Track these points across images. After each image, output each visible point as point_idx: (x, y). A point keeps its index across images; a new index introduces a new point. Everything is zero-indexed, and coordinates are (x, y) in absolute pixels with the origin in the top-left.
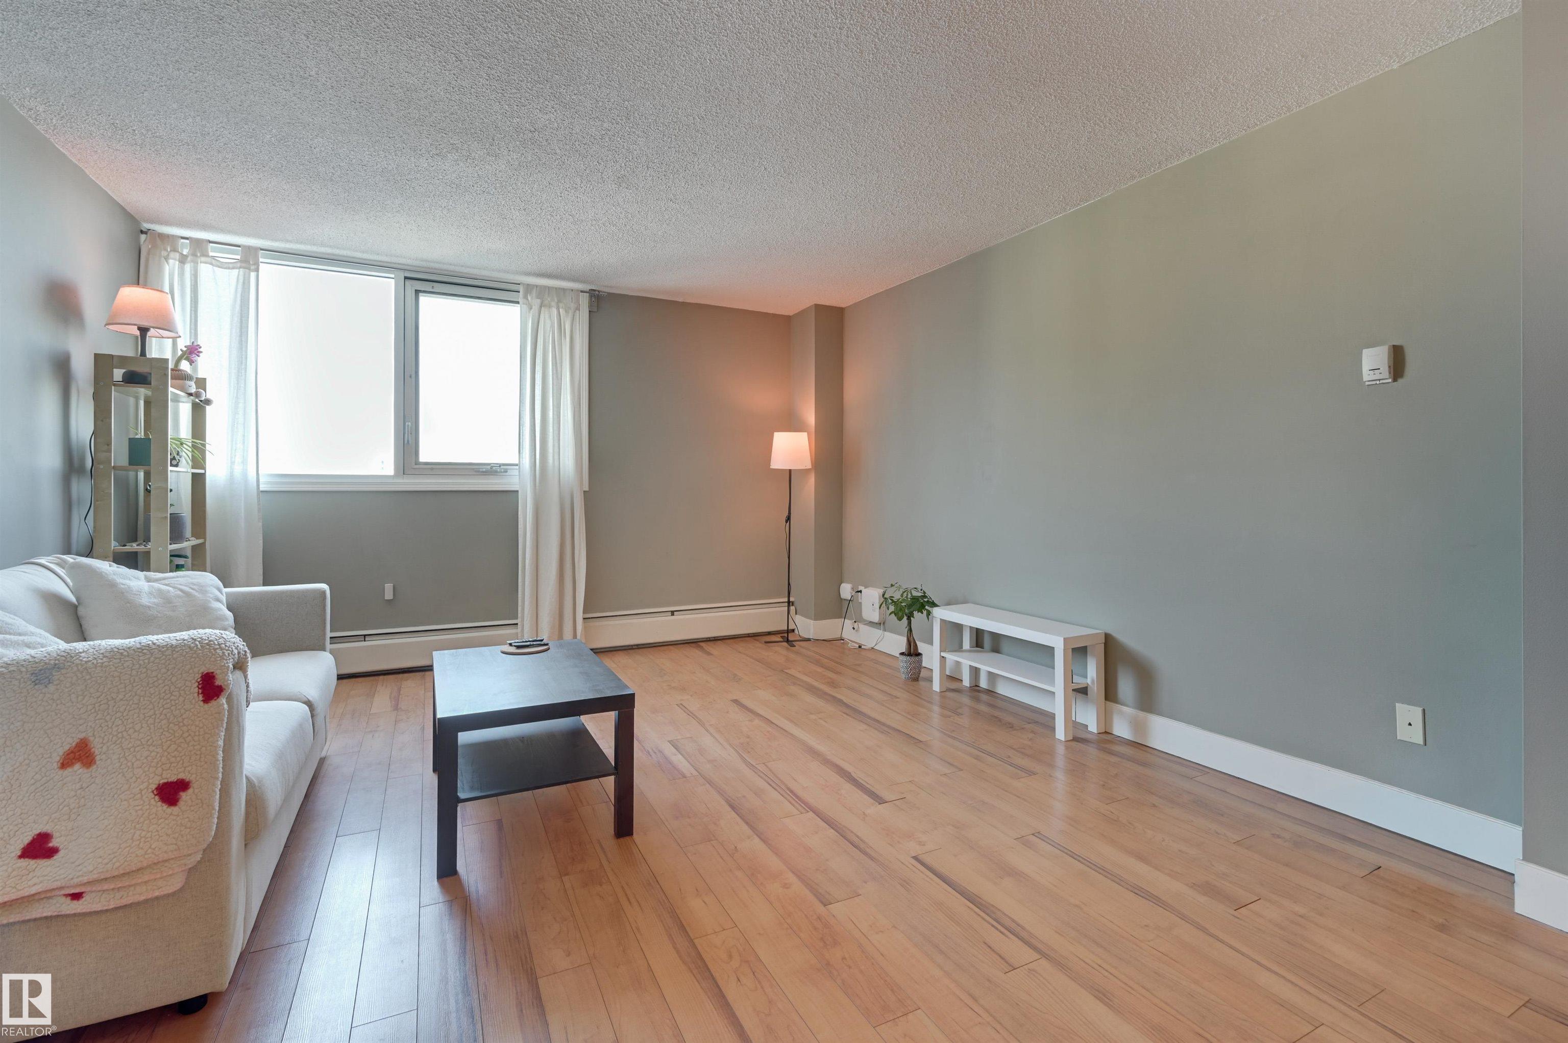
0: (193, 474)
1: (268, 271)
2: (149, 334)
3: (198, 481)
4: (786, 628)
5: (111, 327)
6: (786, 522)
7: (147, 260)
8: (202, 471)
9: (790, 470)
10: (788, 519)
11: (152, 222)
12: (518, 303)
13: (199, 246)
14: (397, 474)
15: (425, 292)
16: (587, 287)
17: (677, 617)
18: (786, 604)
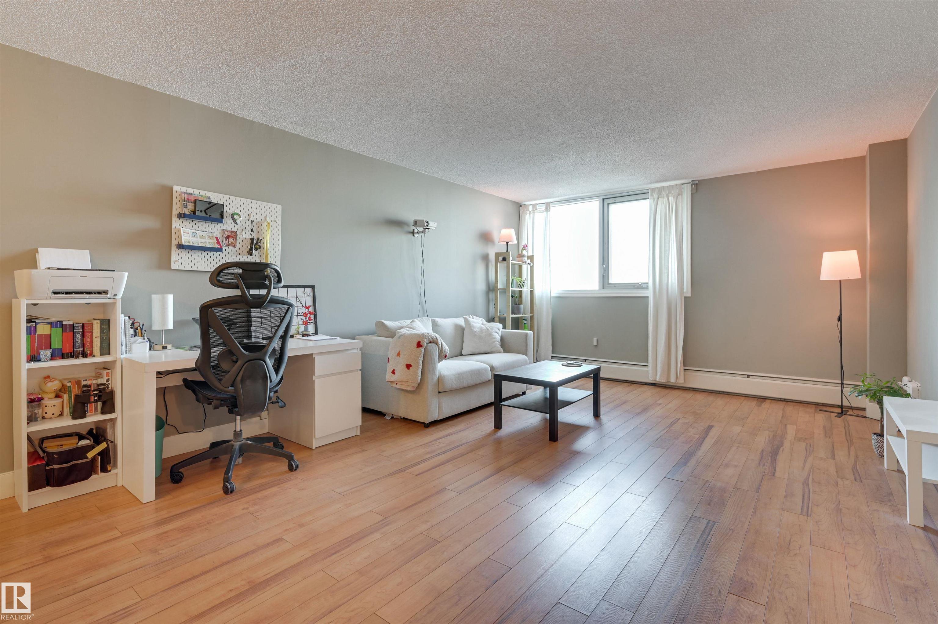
0: (531, 290)
1: (553, 209)
2: (509, 244)
3: (532, 292)
4: (840, 404)
5: (500, 243)
6: (839, 321)
7: (522, 215)
8: (532, 289)
9: (840, 281)
10: (840, 319)
11: (525, 202)
12: (648, 198)
13: (534, 206)
14: (600, 289)
15: (612, 203)
16: (689, 181)
17: (751, 379)
18: (840, 385)
